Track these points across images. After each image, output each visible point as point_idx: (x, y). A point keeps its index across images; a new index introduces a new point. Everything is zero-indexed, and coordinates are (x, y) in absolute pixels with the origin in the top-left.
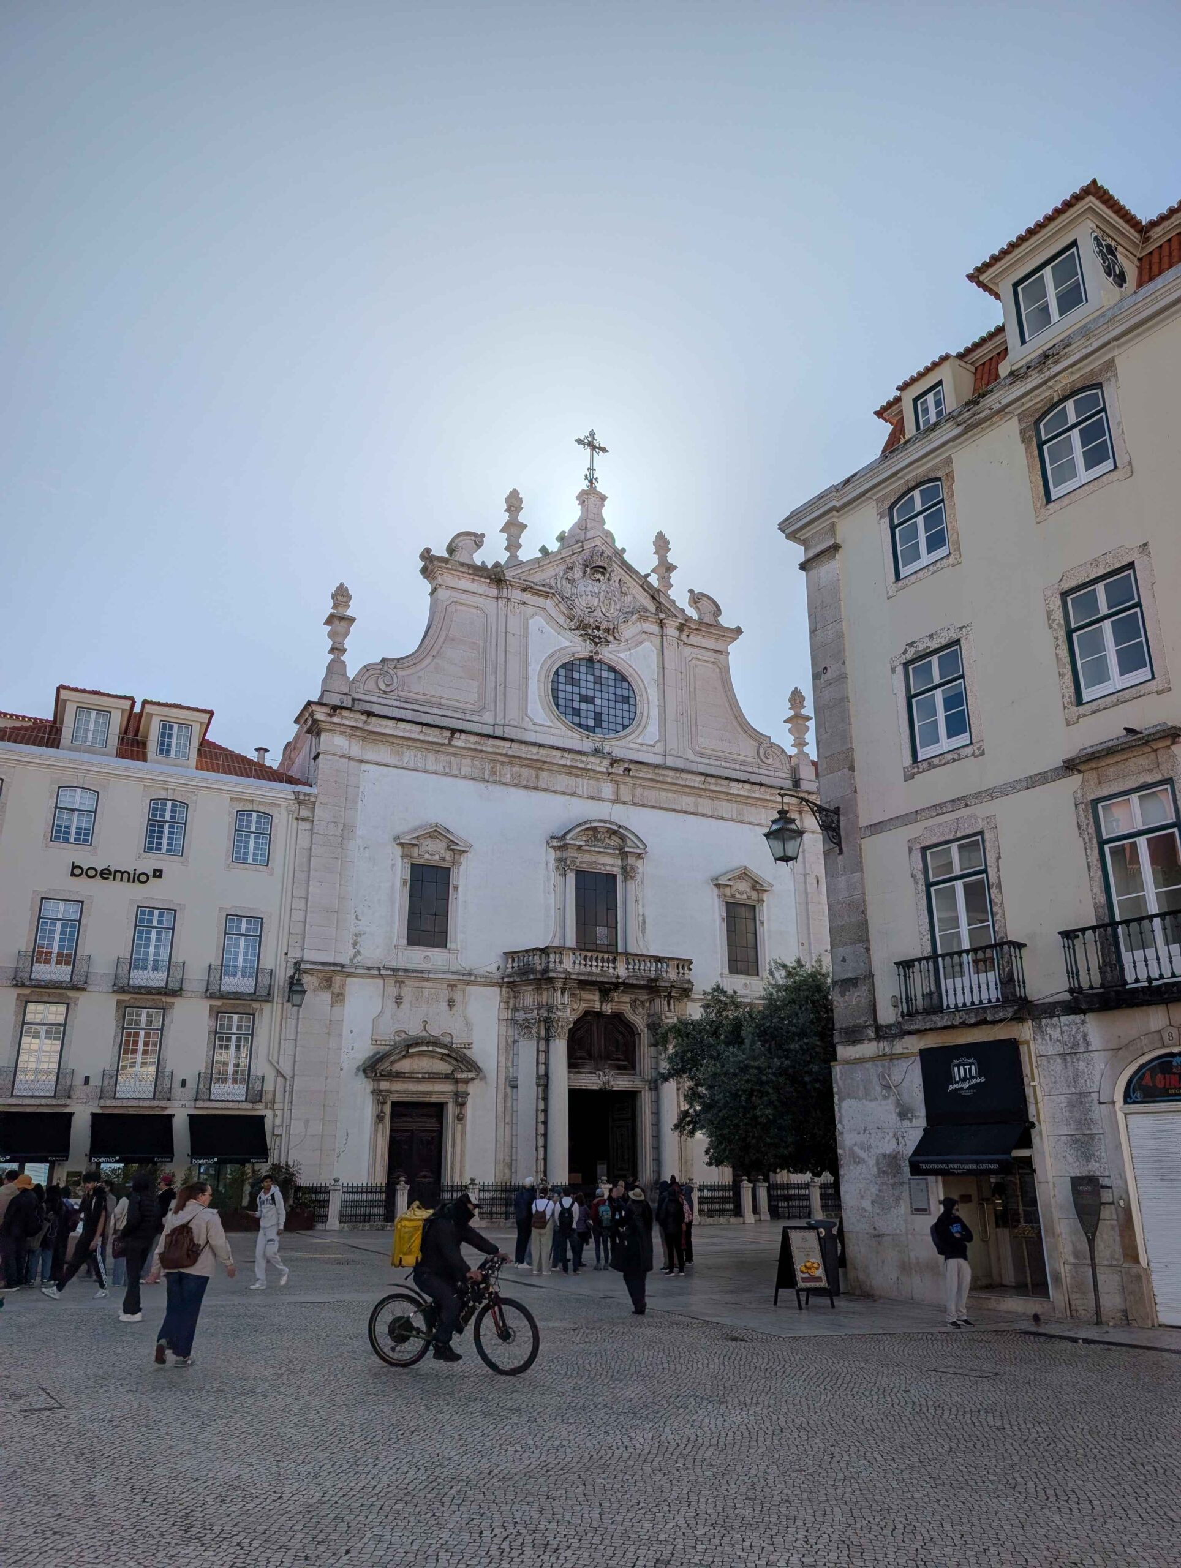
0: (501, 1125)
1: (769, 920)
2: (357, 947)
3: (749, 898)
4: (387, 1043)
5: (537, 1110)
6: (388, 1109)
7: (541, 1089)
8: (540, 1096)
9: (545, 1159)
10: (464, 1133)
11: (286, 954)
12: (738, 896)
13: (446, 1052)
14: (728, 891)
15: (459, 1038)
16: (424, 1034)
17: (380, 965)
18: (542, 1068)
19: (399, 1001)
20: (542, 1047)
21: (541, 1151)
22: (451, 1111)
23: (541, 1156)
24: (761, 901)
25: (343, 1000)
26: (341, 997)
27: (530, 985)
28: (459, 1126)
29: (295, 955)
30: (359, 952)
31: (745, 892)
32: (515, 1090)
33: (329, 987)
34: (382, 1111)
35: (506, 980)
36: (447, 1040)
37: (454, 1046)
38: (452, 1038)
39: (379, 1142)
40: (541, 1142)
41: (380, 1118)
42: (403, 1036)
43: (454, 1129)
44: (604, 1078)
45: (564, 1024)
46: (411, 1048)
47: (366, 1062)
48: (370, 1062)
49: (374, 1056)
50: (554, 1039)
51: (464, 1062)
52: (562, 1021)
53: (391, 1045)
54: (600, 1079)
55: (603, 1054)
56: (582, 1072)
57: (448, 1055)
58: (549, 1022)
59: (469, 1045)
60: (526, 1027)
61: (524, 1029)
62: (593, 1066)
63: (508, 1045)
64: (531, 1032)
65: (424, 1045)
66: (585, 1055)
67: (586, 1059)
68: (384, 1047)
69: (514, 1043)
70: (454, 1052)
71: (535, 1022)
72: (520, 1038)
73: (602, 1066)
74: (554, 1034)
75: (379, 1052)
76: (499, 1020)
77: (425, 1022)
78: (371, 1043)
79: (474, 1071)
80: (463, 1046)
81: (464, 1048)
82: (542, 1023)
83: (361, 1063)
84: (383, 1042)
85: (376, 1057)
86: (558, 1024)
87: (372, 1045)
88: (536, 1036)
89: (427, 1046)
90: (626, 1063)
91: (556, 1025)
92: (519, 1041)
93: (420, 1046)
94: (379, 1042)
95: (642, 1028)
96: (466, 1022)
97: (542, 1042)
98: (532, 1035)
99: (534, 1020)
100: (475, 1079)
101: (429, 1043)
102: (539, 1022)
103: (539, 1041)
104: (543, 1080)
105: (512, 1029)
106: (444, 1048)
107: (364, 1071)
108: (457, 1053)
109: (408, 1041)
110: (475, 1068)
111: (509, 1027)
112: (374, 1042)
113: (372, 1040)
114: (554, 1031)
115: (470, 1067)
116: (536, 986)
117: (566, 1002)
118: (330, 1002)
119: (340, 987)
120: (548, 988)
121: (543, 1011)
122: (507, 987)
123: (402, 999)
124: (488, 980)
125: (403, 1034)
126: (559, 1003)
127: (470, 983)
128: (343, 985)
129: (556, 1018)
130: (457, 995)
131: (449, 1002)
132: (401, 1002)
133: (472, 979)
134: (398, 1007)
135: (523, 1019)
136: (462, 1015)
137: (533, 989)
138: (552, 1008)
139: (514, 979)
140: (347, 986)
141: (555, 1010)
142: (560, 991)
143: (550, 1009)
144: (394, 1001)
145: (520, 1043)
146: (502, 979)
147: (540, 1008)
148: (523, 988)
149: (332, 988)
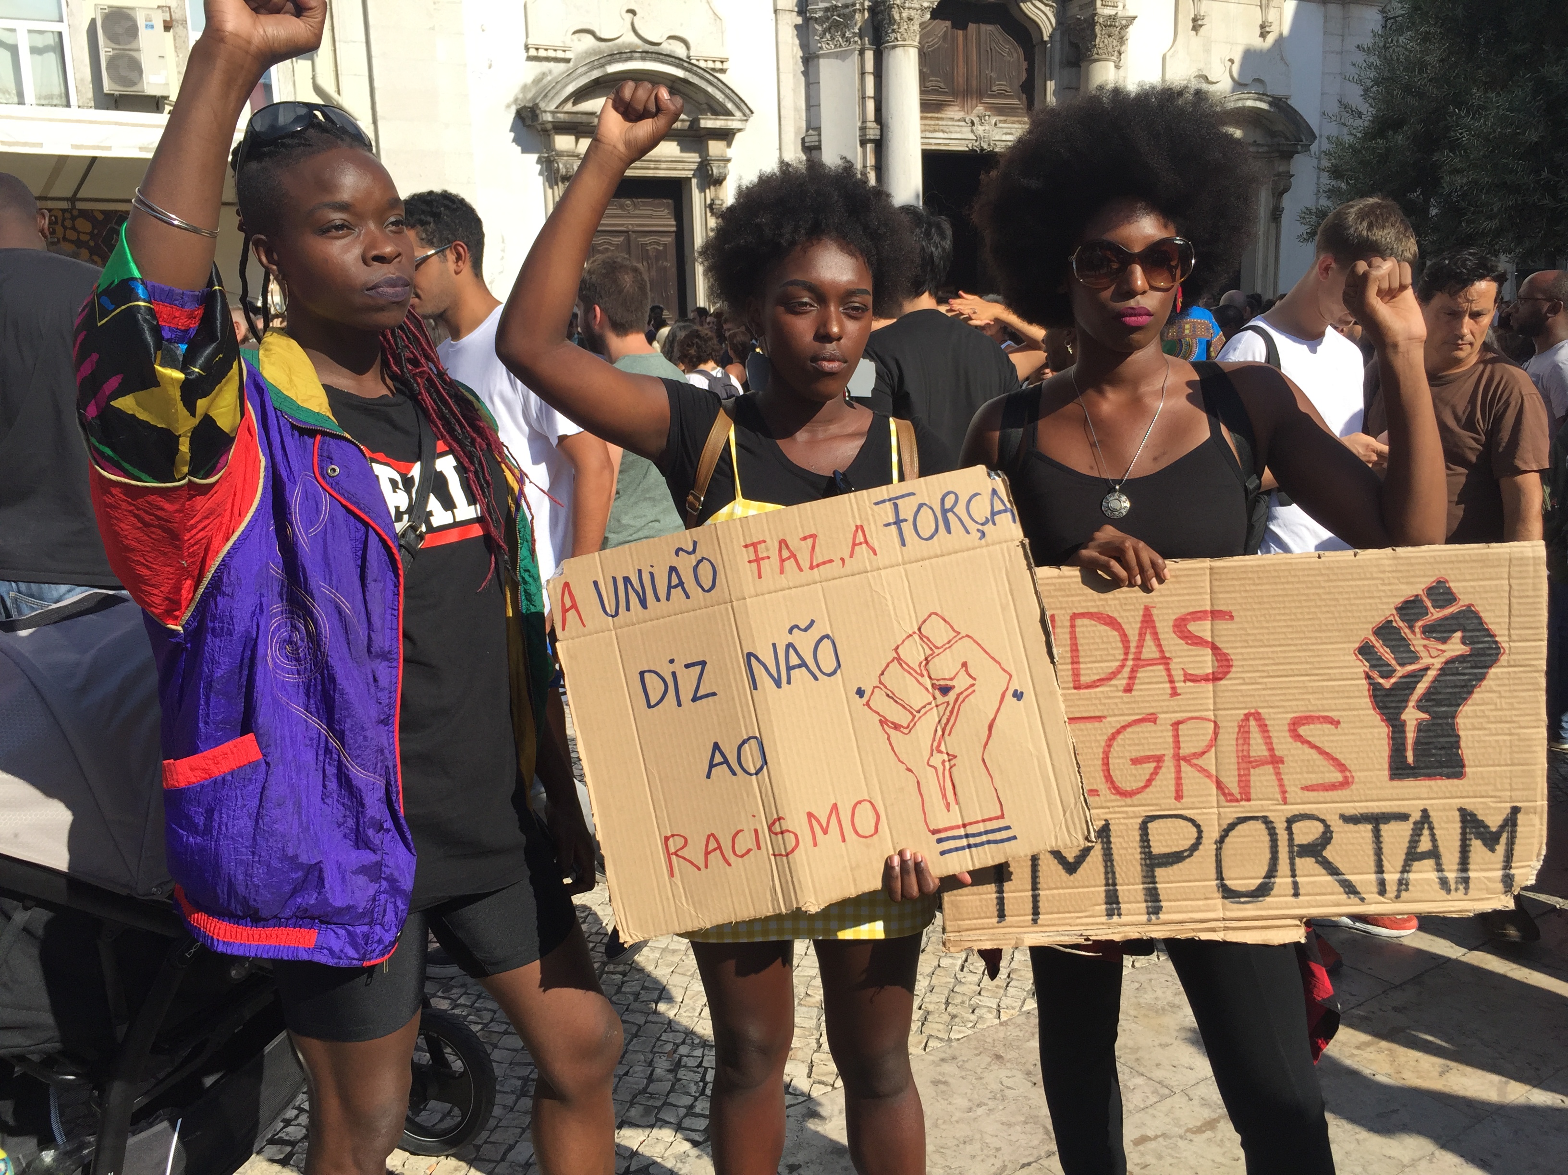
4: (560, 55)
7: (867, 149)
8: (868, 164)
13: (680, 73)
15: (703, 48)
16: (630, 38)
18: (871, 106)
20: (870, 66)
22: (697, 194)
36: (680, 51)
37: (695, 62)
38: (688, 48)
42: (589, 41)
43: (705, 227)
44: (981, 128)
45: (913, 13)
46: (610, 63)
47: (521, 96)
48: (530, 95)
49: (537, 81)
50: (894, 47)
51: (719, 96)
52: (909, 8)
53: (568, 61)
54: (972, 131)
55: (974, 83)
56: (938, 119)
57: (685, 81)
58: (882, 12)
59: (722, 62)
60: (836, 25)
61: (829, 29)
62: (957, 108)
63: (796, 63)
64: (843, 36)
65: (636, 59)
66: (942, 85)
67: (944, 93)
68: (552, 65)
69: (809, 60)
70: (696, 74)
71: (855, 11)
72: (821, 48)
73: (973, 108)
74: (893, 36)
75: (544, 75)
76: (776, 11)
77: (632, 12)
78: (526, 55)
79: (738, 114)
80: (710, 65)
81: (714, 69)
82: (866, 15)
83: (511, 99)
84: (551, 54)
85: (541, 84)
86: (900, 13)
87: (530, 59)
88: (856, 42)
89: (643, 59)
90: (1016, 102)
91: (897, 17)
92: (818, 57)
93: (630, 59)
94: (542, 53)
95: (1050, 30)
96: (712, 16)
97: (869, 55)
98: (848, 40)
99: (851, 9)
100: (740, 130)
101: (646, 55)
102: (862, 11)
103: (862, 53)
104: (873, 132)
105: (802, 31)
106: (678, 66)
107: (519, 113)
108: (702, 78)
109: (600, 52)
110: (739, 108)
111: (797, 27)
112: (533, 52)
113: (527, 48)
114: (893, 31)
115: (730, 106)
125: (590, 37)
129: (898, 2)
135: (827, 10)
136: (704, 1)
145: (821, 61)
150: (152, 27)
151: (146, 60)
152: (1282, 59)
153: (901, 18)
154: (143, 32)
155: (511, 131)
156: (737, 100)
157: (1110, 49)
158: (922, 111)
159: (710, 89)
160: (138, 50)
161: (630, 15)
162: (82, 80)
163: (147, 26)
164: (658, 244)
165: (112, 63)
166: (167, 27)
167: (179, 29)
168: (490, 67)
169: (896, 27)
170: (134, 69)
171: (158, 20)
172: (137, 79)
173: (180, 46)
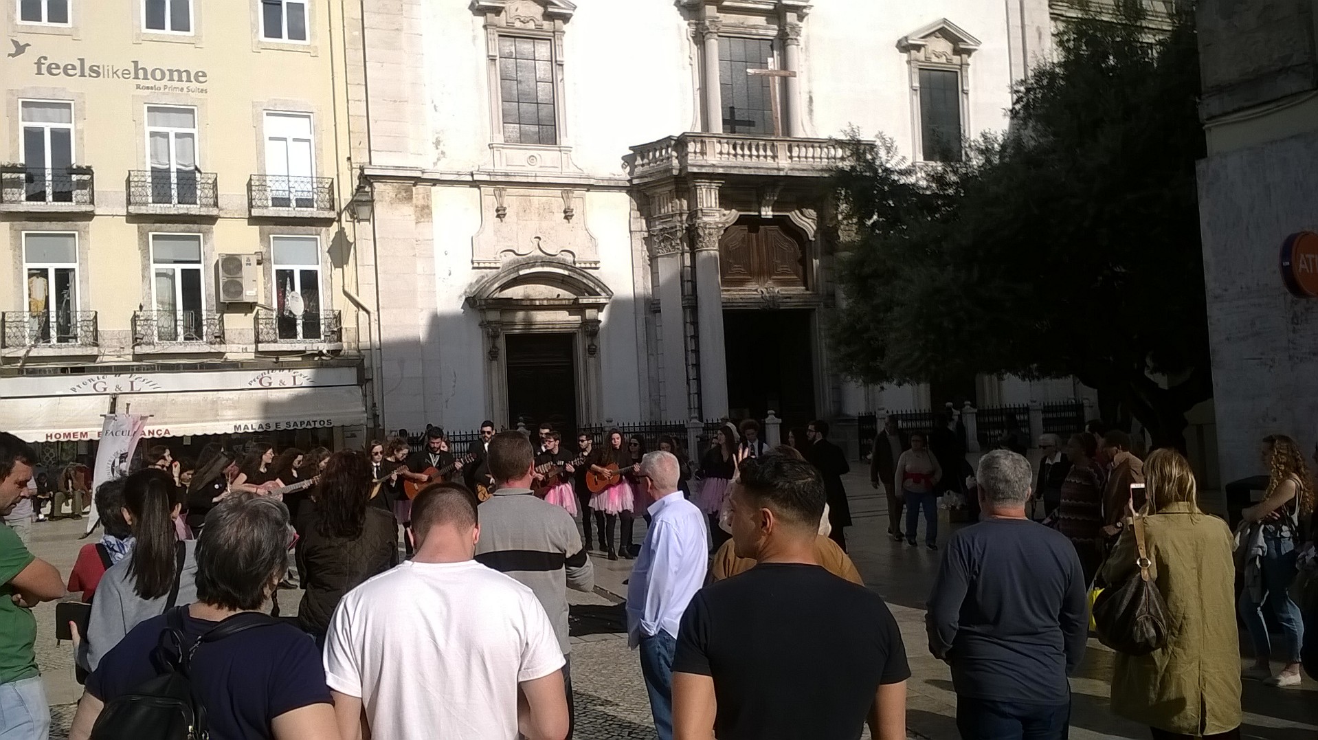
0: (644, 355)
1: (975, 88)
2: (441, 147)
3: (949, 62)
4: (493, 265)
5: (685, 337)
6: (501, 343)
7: (688, 311)
8: (689, 321)
9: (699, 394)
10: (598, 367)
11: (349, 159)
12: (934, 59)
13: (566, 273)
14: (921, 55)
15: (583, 256)
16: (537, 253)
17: (472, 170)
18: (688, 286)
19: (501, 213)
21: (693, 383)
22: (581, 344)
23: (694, 389)
24: (963, 65)
25: (430, 214)
26: (426, 211)
27: (666, 184)
28: (592, 360)
29: (361, 158)
30: (443, 153)
31: (944, 54)
32: (657, 314)
33: (410, 198)
34: (494, 346)
35: (635, 182)
36: (569, 258)
37: (578, 265)
38: (574, 256)
39: (495, 382)
40: (692, 374)
41: (492, 355)
42: (511, 256)
43: (585, 362)
44: (768, 295)
45: (712, 231)
46: (522, 269)
47: (468, 290)
48: (474, 290)
49: (477, 282)
50: (701, 251)
51: (591, 285)
52: (710, 228)
53: (498, 268)
54: (762, 297)
55: (765, 267)
56: (744, 290)
57: (569, 276)
58: (693, 231)
59: (594, 263)
60: (665, 239)
61: (663, 241)
62: (754, 283)
63: (645, 261)
64: (671, 245)
65: (538, 266)
67: (745, 274)
68: (488, 270)
69: (653, 259)
70: (576, 272)
71: (677, 230)
72: (659, 252)
74: (700, 244)
75: (483, 277)
76: (631, 232)
77: (539, 238)
78: (471, 266)
79: (603, 294)
80: (583, 265)
81: (586, 268)
82: (684, 231)
83: (463, 291)
84: (488, 265)
85: (481, 283)
86: (704, 231)
87: (474, 268)
88: (679, 248)
89: (542, 266)
90: (795, 277)
91: (702, 234)
92: (657, 257)
93: (533, 266)
94: (482, 265)
95: (813, 232)
96: (589, 237)
97: (687, 256)
98: (674, 247)
99: (675, 229)
100: (605, 303)
101: (544, 264)
102: (681, 230)
103: (682, 254)
104: (691, 301)
105: (648, 241)
106: (564, 269)
107: (467, 299)
108: (580, 274)
109: (518, 262)
110: (605, 292)
111: (644, 238)
112: (476, 265)
113: (472, 262)
114: (700, 242)
115: (598, 290)
116: (674, 187)
117: (714, 205)
118: (413, 217)
119: (424, 198)
120: (689, 188)
121: (684, 217)
122: (639, 191)
123: (504, 210)
124: (612, 184)
125: (512, 253)
126: (705, 205)
127: (589, 187)
128: (428, 196)
129: (702, 225)
130: (575, 204)
131: (565, 212)
132: (505, 215)
133: (592, 182)
134: (502, 221)
135: (661, 230)
136: (584, 228)
137: (670, 191)
138: (696, 211)
139: (646, 180)
140: (433, 197)
141: (700, 214)
142: (704, 190)
143: (693, 214)
144: (496, 214)
145: (659, 259)
146: (630, 181)
147: (681, 215)
148: (658, 191)
149: (414, 200)
151: (246, 282)
153: (705, 234)
154: (244, 267)
155: (462, 310)
156: (603, 286)
159: (585, 281)
160: (241, 277)
161: (537, 240)
162: (209, 295)
163: (247, 264)
164: (557, 373)
165: (226, 284)
166: (259, 263)
167: (267, 265)
168: (450, 274)
169: (701, 239)
170: (238, 288)
171: (254, 261)
172: (241, 292)
173: (266, 273)
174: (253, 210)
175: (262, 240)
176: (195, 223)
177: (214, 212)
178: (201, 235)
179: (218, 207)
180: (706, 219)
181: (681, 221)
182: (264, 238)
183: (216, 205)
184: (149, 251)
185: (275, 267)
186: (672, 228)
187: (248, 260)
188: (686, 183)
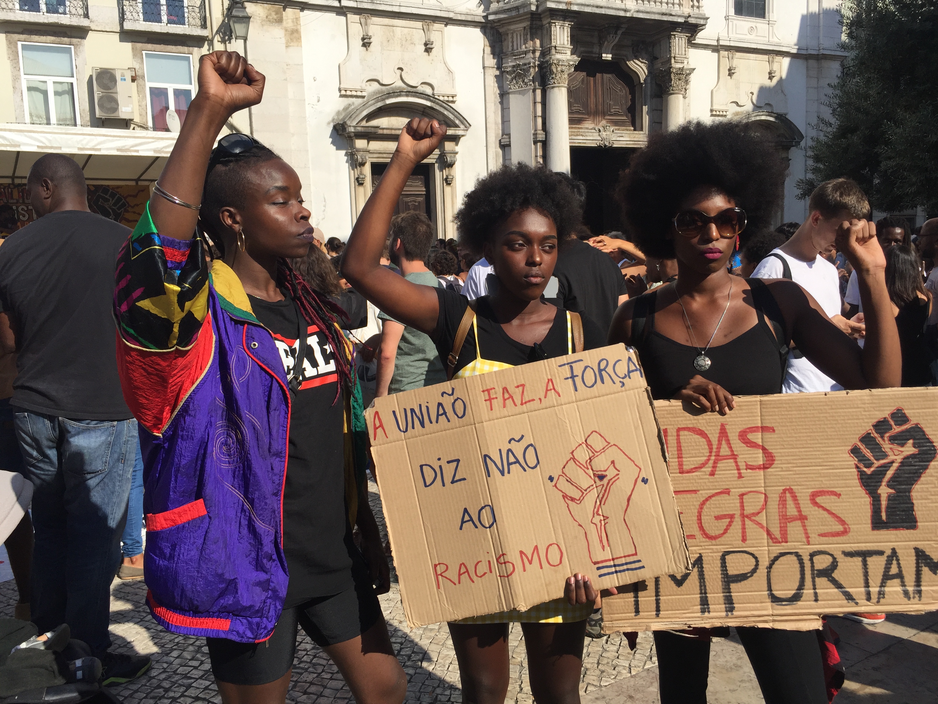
4: (359, 94)
6: (367, 171)
10: (454, 196)
13: (428, 104)
15: (441, 89)
16: (400, 84)
18: (540, 121)
19: (366, 43)
20: (539, 98)
22: (438, 174)
25: (299, 39)
26: (295, 35)
27: (521, 21)
28: (448, 189)
33: (280, 21)
34: (361, 174)
35: (491, 17)
36: (429, 91)
37: (437, 97)
38: (433, 89)
41: (359, 182)
42: (376, 86)
43: (443, 192)
44: (604, 133)
45: (564, 68)
46: (388, 98)
47: (336, 117)
48: (341, 117)
49: (345, 109)
50: (553, 87)
51: (451, 116)
52: (562, 65)
53: (363, 97)
54: (599, 135)
55: (600, 107)
56: (579, 128)
57: (431, 108)
58: (546, 67)
59: (453, 97)
60: (519, 75)
61: (515, 78)
62: (590, 122)
63: (496, 97)
64: (523, 81)
65: (403, 96)
66: (581, 109)
67: (583, 114)
68: (354, 99)
69: (503, 95)
70: (438, 104)
71: (530, 67)
72: (510, 88)
73: (599, 122)
74: (552, 81)
75: (350, 105)
76: (484, 68)
77: (401, 69)
78: (339, 94)
79: (462, 127)
80: (446, 98)
81: (448, 101)
82: (537, 69)
83: (331, 118)
84: (354, 93)
85: (348, 111)
86: (557, 68)
87: (341, 96)
88: (530, 85)
89: (407, 96)
90: (625, 118)
91: (555, 70)
92: (509, 93)
93: (399, 95)
94: (349, 93)
95: (645, 77)
96: (448, 71)
97: (539, 92)
98: (526, 84)
99: (528, 66)
100: (463, 136)
101: (408, 94)
102: (534, 67)
103: (534, 91)
104: (541, 136)
105: (499, 79)
106: (427, 99)
107: (335, 128)
108: (441, 106)
109: (382, 92)
110: (463, 123)
111: (496, 76)
112: (343, 92)
113: (340, 90)
114: (553, 78)
115: (457, 122)
116: (529, 23)
117: (566, 42)
118: (283, 40)
119: (293, 22)
120: (542, 26)
121: (538, 54)
122: (492, 28)
123: (370, 39)
124: (469, 18)
125: (376, 83)
126: (558, 43)
127: (448, 21)
128: (297, 20)
129: (555, 62)
130: (435, 36)
131: (426, 44)
132: (370, 43)
133: (451, 15)
134: (367, 50)
135: (514, 66)
136: (443, 62)
137: (525, 28)
138: (550, 49)
139: (502, 16)
140: (302, 22)
141: (553, 51)
142: (558, 27)
143: (546, 52)
144: (361, 43)
145: (510, 96)
146: (486, 17)
147: (534, 52)
148: (512, 27)
149: (284, 23)
150: (125, 80)
151: (121, 98)
152: (782, 92)
153: (557, 71)
154: (119, 83)
155: (330, 137)
156: (462, 118)
157: (680, 87)
158: (569, 124)
159: (446, 113)
160: (116, 93)
161: (400, 71)
162: (84, 110)
163: (121, 79)
164: (415, 202)
165: (101, 99)
166: (133, 80)
167: (140, 81)
168: (318, 101)
169: (554, 76)
170: (113, 105)
171: (128, 76)
172: (115, 109)
173: (140, 90)
174: (125, 24)
175: (134, 55)
176: (65, 35)
177: (84, 22)
178: (72, 47)
179: (88, 18)
180: (558, 56)
181: (534, 58)
182: (137, 54)
183: (86, 16)
184: (18, 62)
185: (149, 85)
186: (525, 64)
187: (123, 75)
188: (540, 19)
